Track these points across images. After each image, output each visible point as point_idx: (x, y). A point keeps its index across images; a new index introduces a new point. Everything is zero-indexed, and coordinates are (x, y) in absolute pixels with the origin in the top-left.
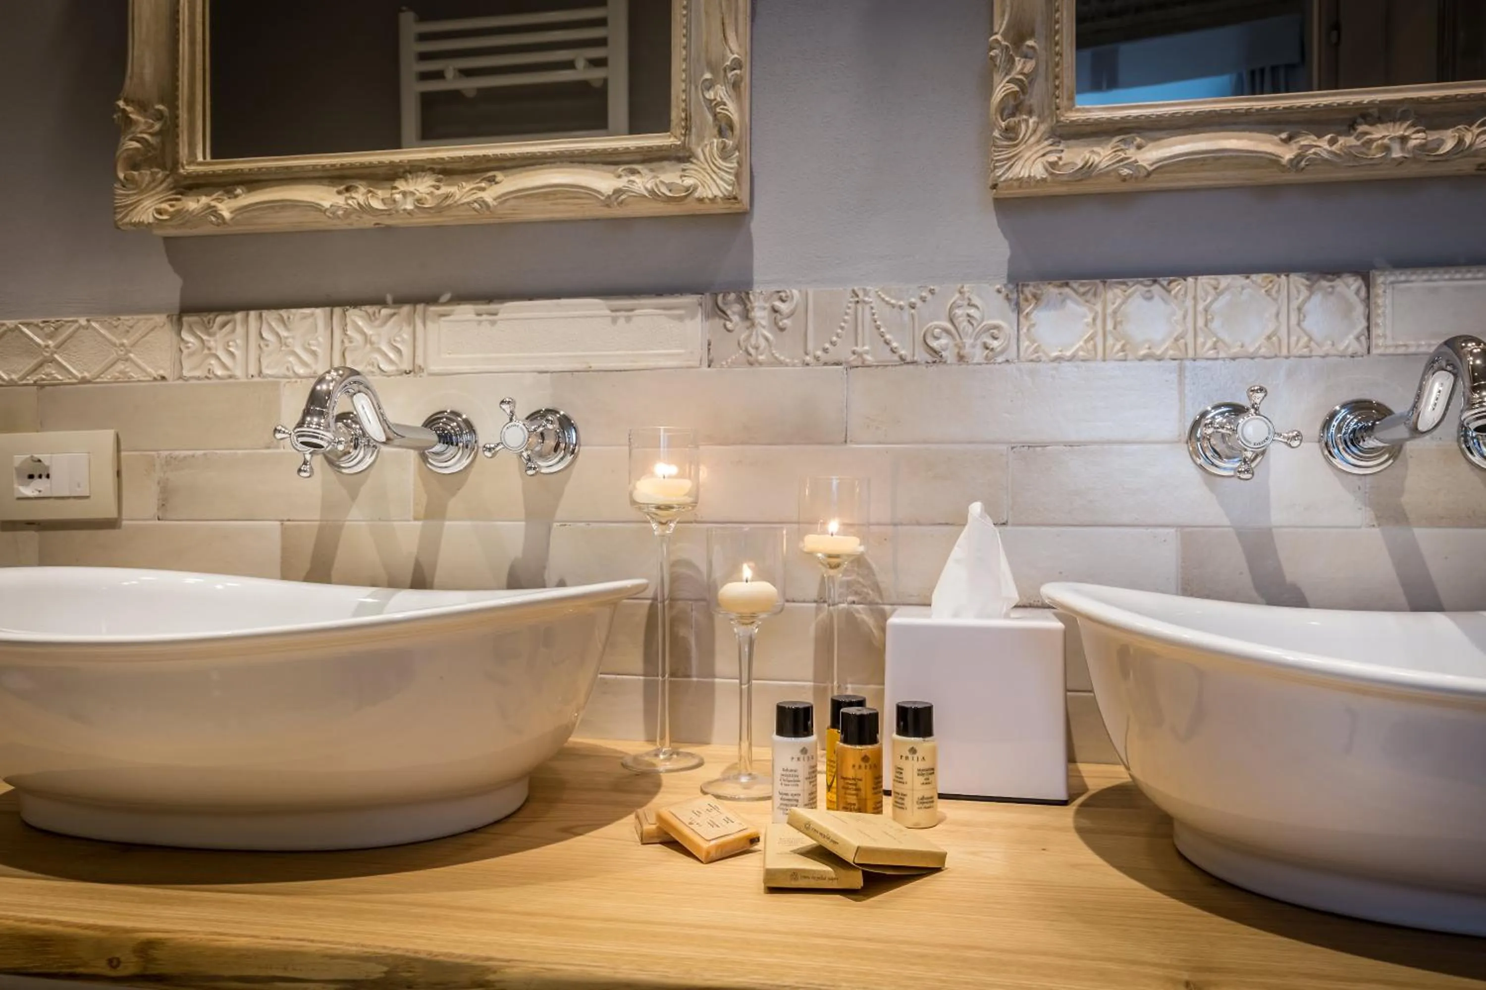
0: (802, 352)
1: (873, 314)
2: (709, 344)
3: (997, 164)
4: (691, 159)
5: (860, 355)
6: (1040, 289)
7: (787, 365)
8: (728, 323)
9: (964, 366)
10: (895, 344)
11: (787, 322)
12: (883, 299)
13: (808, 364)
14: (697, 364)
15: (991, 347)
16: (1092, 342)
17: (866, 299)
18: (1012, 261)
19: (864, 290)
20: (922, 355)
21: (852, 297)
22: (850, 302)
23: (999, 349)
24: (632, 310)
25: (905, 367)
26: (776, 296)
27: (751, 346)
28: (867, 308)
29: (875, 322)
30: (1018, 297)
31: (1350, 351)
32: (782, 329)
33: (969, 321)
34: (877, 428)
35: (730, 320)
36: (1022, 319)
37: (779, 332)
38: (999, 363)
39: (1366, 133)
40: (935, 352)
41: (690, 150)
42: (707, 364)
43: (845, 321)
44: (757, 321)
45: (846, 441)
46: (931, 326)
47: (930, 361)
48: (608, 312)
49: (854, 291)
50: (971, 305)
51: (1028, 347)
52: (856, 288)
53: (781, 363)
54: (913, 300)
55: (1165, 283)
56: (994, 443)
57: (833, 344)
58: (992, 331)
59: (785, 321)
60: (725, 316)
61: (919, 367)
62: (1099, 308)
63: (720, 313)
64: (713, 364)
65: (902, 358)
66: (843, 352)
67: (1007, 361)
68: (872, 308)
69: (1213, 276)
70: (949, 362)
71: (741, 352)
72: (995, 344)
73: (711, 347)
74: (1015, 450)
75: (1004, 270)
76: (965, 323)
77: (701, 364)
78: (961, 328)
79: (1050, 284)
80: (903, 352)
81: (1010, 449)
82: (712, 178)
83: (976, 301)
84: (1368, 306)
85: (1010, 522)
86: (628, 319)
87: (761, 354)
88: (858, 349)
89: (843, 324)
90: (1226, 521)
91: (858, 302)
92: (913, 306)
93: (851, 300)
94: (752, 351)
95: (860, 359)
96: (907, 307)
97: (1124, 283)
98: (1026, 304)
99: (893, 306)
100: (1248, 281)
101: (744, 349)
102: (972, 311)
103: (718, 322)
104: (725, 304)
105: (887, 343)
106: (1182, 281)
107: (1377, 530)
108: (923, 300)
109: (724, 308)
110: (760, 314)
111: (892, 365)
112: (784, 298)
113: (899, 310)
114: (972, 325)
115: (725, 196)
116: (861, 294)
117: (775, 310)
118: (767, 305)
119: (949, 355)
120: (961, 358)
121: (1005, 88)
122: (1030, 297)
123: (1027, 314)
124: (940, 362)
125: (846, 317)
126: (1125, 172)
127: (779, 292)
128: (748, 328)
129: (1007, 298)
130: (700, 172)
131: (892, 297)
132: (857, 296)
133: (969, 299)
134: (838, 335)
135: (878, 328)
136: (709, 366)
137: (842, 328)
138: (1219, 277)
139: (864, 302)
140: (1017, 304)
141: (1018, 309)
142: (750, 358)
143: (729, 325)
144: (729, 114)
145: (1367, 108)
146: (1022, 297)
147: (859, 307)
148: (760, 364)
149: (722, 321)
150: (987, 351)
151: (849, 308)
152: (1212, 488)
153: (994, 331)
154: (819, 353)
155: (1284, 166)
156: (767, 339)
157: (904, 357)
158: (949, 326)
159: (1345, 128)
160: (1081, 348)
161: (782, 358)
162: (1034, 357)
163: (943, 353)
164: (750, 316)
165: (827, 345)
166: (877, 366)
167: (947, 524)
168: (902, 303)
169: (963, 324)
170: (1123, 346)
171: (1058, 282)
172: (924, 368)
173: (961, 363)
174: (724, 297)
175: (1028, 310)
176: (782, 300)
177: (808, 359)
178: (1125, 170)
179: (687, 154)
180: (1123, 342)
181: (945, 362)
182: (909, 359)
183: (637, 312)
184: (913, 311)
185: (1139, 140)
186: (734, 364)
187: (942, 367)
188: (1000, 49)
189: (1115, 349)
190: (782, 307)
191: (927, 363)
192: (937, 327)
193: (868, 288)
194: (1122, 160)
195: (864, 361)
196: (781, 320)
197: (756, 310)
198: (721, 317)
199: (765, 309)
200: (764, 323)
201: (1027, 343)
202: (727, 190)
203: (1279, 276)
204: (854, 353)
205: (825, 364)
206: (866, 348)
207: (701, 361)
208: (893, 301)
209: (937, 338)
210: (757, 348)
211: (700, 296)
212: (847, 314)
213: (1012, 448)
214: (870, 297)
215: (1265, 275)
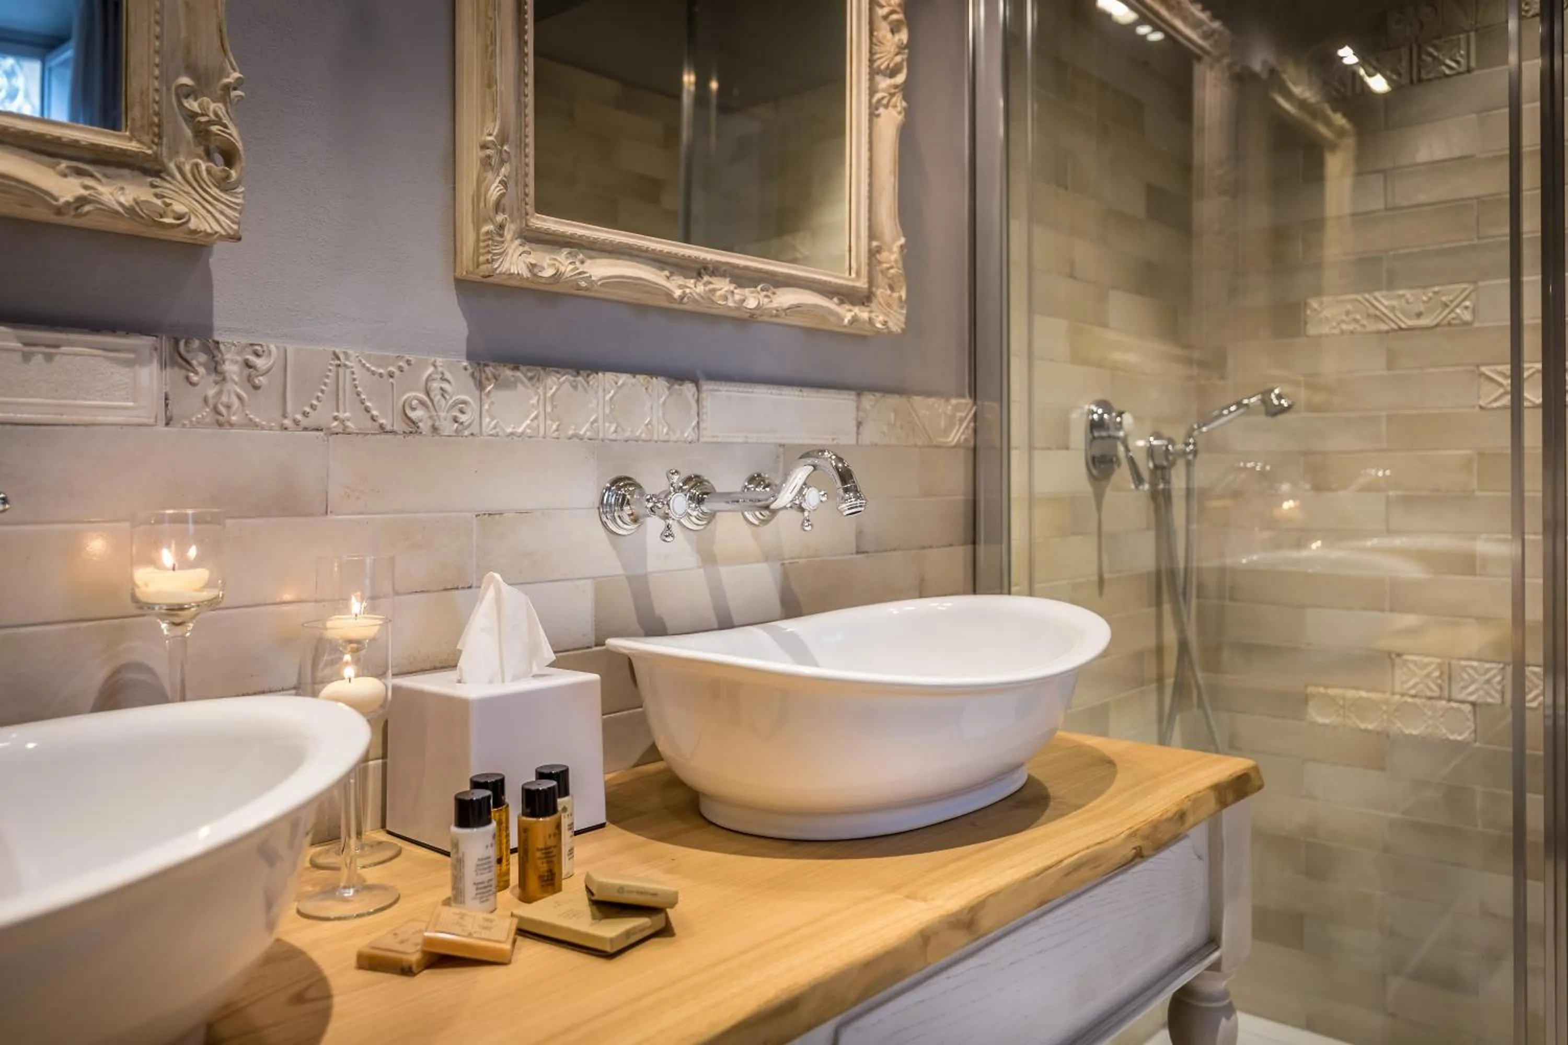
0: (278, 413)
1: (354, 380)
2: (166, 399)
3: (495, 257)
4: (163, 175)
5: (342, 421)
6: (497, 370)
7: (263, 428)
8: (192, 374)
9: (437, 437)
10: (375, 413)
11: (261, 380)
12: (364, 365)
13: (286, 429)
14: (152, 421)
15: (461, 421)
16: (536, 421)
17: (347, 363)
18: (469, 340)
19: (345, 353)
20: (400, 426)
21: (333, 359)
22: (331, 365)
23: (467, 423)
24: (57, 346)
25: (383, 436)
26: (250, 349)
27: (222, 404)
28: (348, 371)
29: (356, 387)
30: (481, 376)
31: (689, 439)
32: (256, 388)
33: (443, 395)
34: (358, 498)
35: (196, 373)
36: (483, 397)
37: (253, 391)
38: (466, 437)
39: (710, 283)
40: (413, 422)
41: (162, 164)
42: (164, 423)
43: (325, 384)
44: (227, 375)
45: (327, 512)
46: (410, 397)
47: (407, 432)
48: (19, 345)
49: (334, 353)
50: (444, 379)
51: (490, 423)
52: (337, 351)
53: (256, 425)
54: (391, 369)
55: (585, 375)
56: (461, 512)
57: (313, 407)
58: (460, 406)
59: (261, 378)
60: (188, 366)
61: (398, 437)
62: (541, 391)
63: (180, 360)
64: (171, 422)
65: (382, 427)
66: (323, 415)
67: (472, 434)
68: (353, 373)
69: (614, 374)
70: (424, 433)
71: (208, 410)
72: (463, 418)
73: (170, 402)
74: (478, 517)
75: (463, 347)
76: (439, 396)
77: (156, 422)
78: (436, 400)
79: (504, 366)
80: (382, 421)
81: (474, 516)
82: (204, 207)
83: (448, 376)
84: (698, 405)
85: (474, 585)
86: (49, 358)
87: (234, 415)
88: (342, 415)
89: (323, 387)
90: (620, 571)
91: (339, 365)
92: (391, 375)
93: (332, 362)
94: (223, 410)
95: (341, 427)
96: (386, 376)
97: (558, 372)
98: (487, 382)
99: (373, 373)
100: (634, 380)
101: (211, 407)
102: (445, 386)
103: (179, 373)
104: (188, 352)
105: (367, 410)
106: (595, 375)
107: (702, 570)
108: (401, 369)
109: (188, 356)
110: (231, 368)
111: (372, 434)
112: (260, 353)
113: (379, 378)
114: (445, 398)
115: (229, 234)
116: (342, 357)
117: (248, 365)
118: (239, 359)
119: (424, 427)
120: (435, 429)
121: (498, 189)
122: (490, 375)
123: (489, 392)
124: (416, 432)
125: (327, 381)
126: (583, 284)
127: (252, 345)
128: (216, 383)
129: (472, 375)
130: (183, 196)
131: (373, 365)
132: (338, 359)
133: (442, 373)
134: (318, 398)
135: (358, 394)
136: (167, 424)
137: (322, 391)
138: (618, 374)
139: (345, 365)
140: (480, 382)
141: (481, 386)
142: (221, 418)
143: (195, 378)
144: (232, 139)
145: (707, 263)
146: (484, 375)
147: (341, 370)
148: (232, 425)
149: (184, 372)
150: (456, 425)
151: (330, 370)
152: (615, 546)
153: (461, 407)
154: (299, 417)
155: (675, 299)
156: (239, 397)
157: (384, 426)
158: (423, 396)
159: (695, 275)
160: (528, 426)
161: (257, 420)
162: (493, 432)
163: (420, 424)
164: (219, 368)
165: (308, 409)
166: (358, 434)
167: (422, 592)
168: (381, 371)
169: (437, 397)
170: (559, 426)
171: (512, 366)
172: (402, 437)
173: (434, 434)
174: (186, 343)
175: (489, 388)
176: (257, 355)
177: (287, 422)
178: (583, 283)
179: (158, 167)
180: (557, 423)
181: (421, 433)
182: (389, 428)
183: (64, 349)
184: (391, 380)
185: (581, 256)
186: (200, 423)
187: (417, 437)
188: (496, 151)
189: (552, 430)
190: (260, 362)
191: (404, 432)
192: (415, 398)
193: (350, 352)
194: (580, 274)
195: (345, 427)
196: (257, 376)
197: (227, 363)
198: (181, 367)
199: (237, 362)
200: (236, 378)
201: (488, 420)
202: (231, 228)
203: (652, 378)
204: (335, 418)
205: (305, 429)
206: (348, 414)
207: (156, 418)
208: (373, 368)
209: (413, 409)
210: (228, 407)
211: (154, 338)
212: (327, 377)
213: (477, 516)
214: (351, 362)
215: (645, 376)
